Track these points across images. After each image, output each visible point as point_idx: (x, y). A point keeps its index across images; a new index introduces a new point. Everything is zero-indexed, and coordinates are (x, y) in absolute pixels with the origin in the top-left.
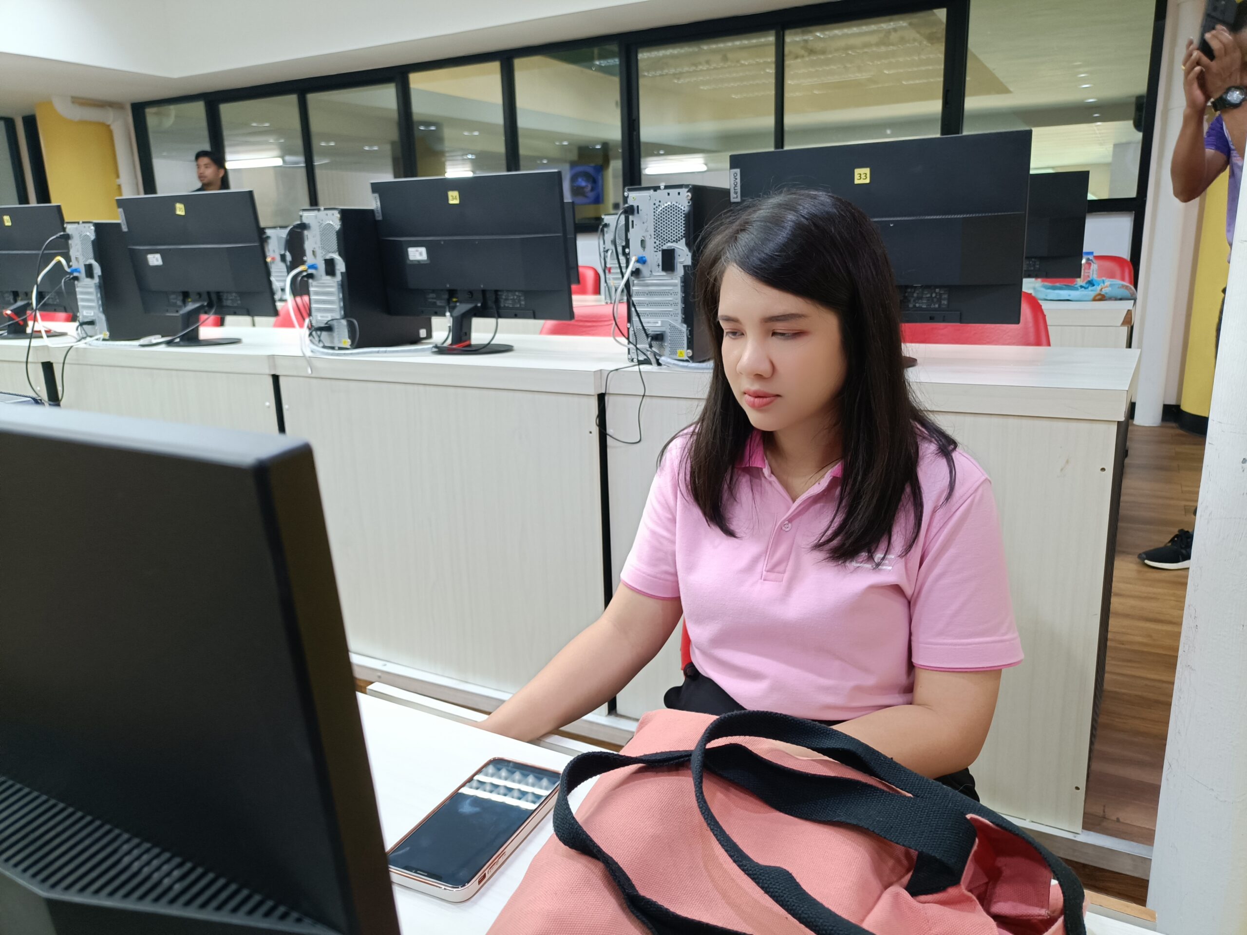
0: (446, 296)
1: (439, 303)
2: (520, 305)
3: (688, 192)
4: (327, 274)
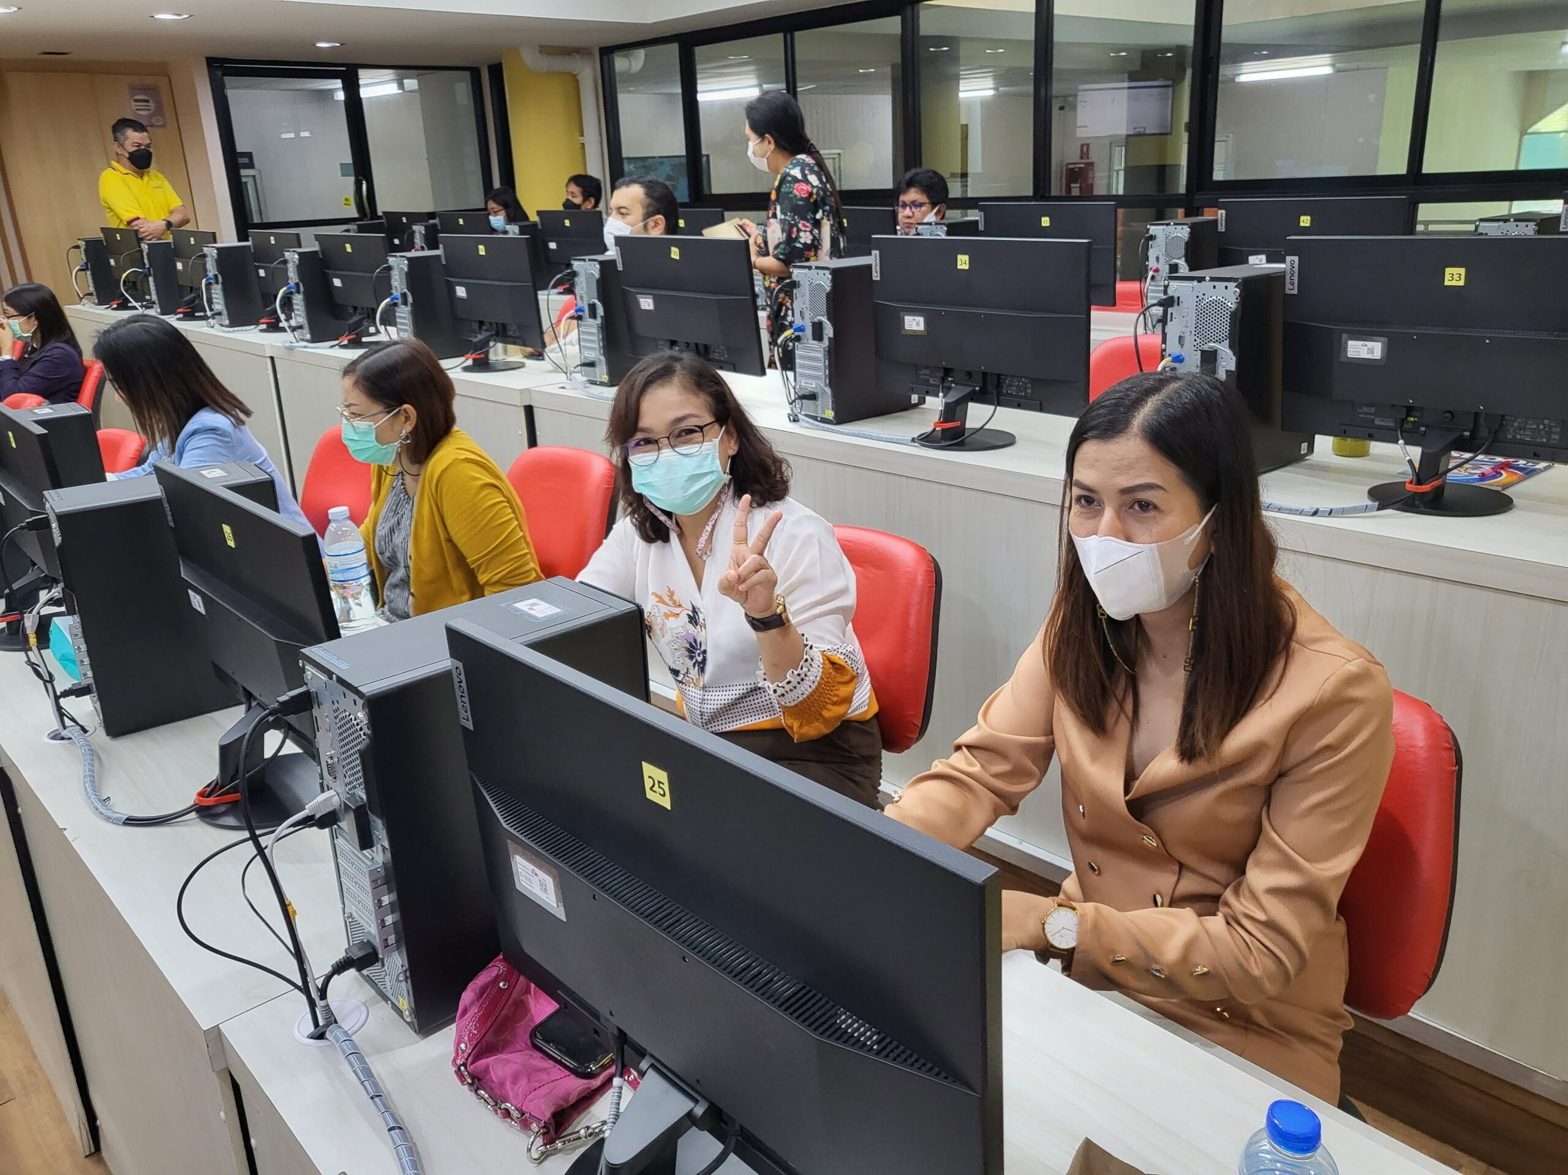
0: (941, 374)
1: (933, 382)
2: (1026, 393)
3: (1236, 287)
4: (814, 338)
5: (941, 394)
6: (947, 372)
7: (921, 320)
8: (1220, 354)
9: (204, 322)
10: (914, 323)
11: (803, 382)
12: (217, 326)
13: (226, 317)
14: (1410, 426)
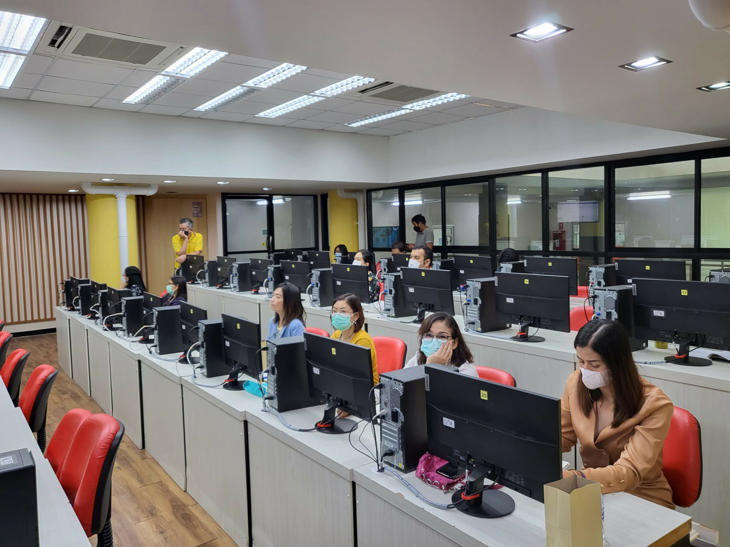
0: (519, 317)
1: (516, 319)
2: (549, 324)
3: (616, 293)
4: (474, 304)
5: (519, 324)
6: (522, 316)
7: (512, 299)
8: (612, 313)
9: (230, 290)
10: (510, 300)
11: (470, 318)
12: (235, 291)
13: (238, 288)
14: (676, 338)
